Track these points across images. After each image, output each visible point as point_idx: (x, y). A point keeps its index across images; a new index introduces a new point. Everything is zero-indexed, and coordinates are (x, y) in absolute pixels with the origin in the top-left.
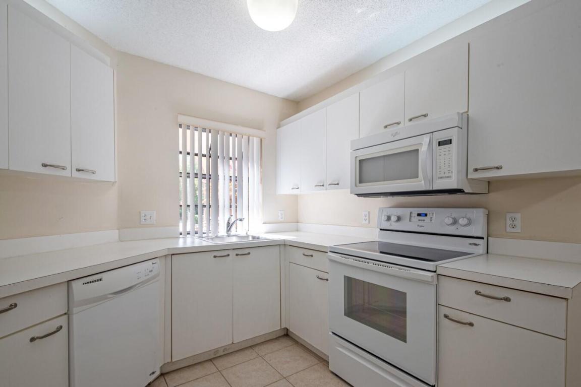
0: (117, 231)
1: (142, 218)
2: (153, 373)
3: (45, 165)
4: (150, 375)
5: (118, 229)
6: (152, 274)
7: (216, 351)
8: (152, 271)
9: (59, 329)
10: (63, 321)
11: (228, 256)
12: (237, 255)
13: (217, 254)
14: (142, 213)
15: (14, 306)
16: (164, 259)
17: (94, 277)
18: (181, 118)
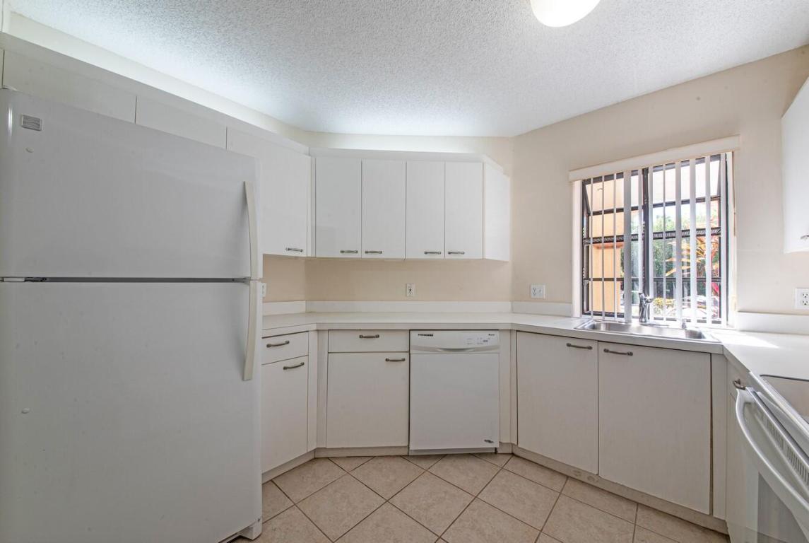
0: (509, 303)
1: (532, 291)
2: (490, 442)
3: (426, 253)
4: (486, 441)
5: (512, 301)
6: (485, 345)
7: (579, 471)
8: (487, 341)
9: (404, 360)
10: (406, 356)
11: (590, 348)
12: (606, 351)
13: (573, 342)
14: (532, 287)
15: (378, 336)
16: (508, 333)
17: (427, 331)
18: (572, 175)
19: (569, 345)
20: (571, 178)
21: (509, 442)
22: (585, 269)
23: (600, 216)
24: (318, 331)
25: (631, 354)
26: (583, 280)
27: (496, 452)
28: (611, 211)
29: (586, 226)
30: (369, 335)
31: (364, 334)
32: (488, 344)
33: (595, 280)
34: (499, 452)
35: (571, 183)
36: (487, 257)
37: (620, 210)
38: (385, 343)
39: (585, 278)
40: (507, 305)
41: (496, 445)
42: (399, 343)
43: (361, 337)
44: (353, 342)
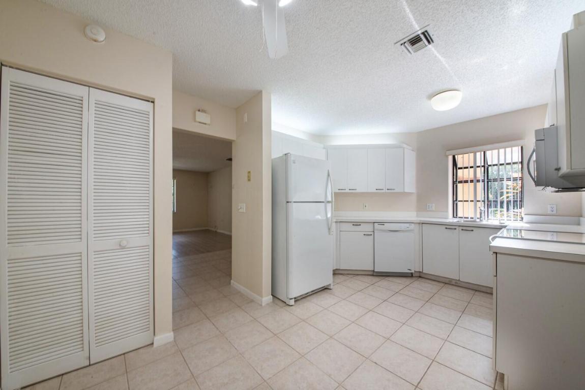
1: (428, 207)
2: (410, 270)
4: (408, 269)
5: (417, 212)
6: (407, 229)
7: (451, 280)
8: (409, 227)
9: (371, 235)
10: (372, 233)
11: (455, 229)
12: (462, 230)
13: (448, 227)
14: (428, 205)
15: (360, 225)
16: (418, 224)
17: (382, 223)
18: (448, 153)
19: (446, 228)
20: (447, 154)
21: (418, 271)
22: (455, 196)
23: (462, 170)
24: (336, 222)
25: (472, 230)
26: (454, 201)
27: (412, 276)
28: (467, 168)
29: (455, 175)
30: (357, 224)
31: (355, 224)
32: (409, 229)
33: (459, 201)
34: (414, 275)
35: (447, 156)
36: (406, 191)
37: (471, 167)
38: (363, 227)
39: (455, 201)
40: (415, 214)
41: (413, 271)
42: (369, 228)
43: (353, 225)
44: (349, 227)
